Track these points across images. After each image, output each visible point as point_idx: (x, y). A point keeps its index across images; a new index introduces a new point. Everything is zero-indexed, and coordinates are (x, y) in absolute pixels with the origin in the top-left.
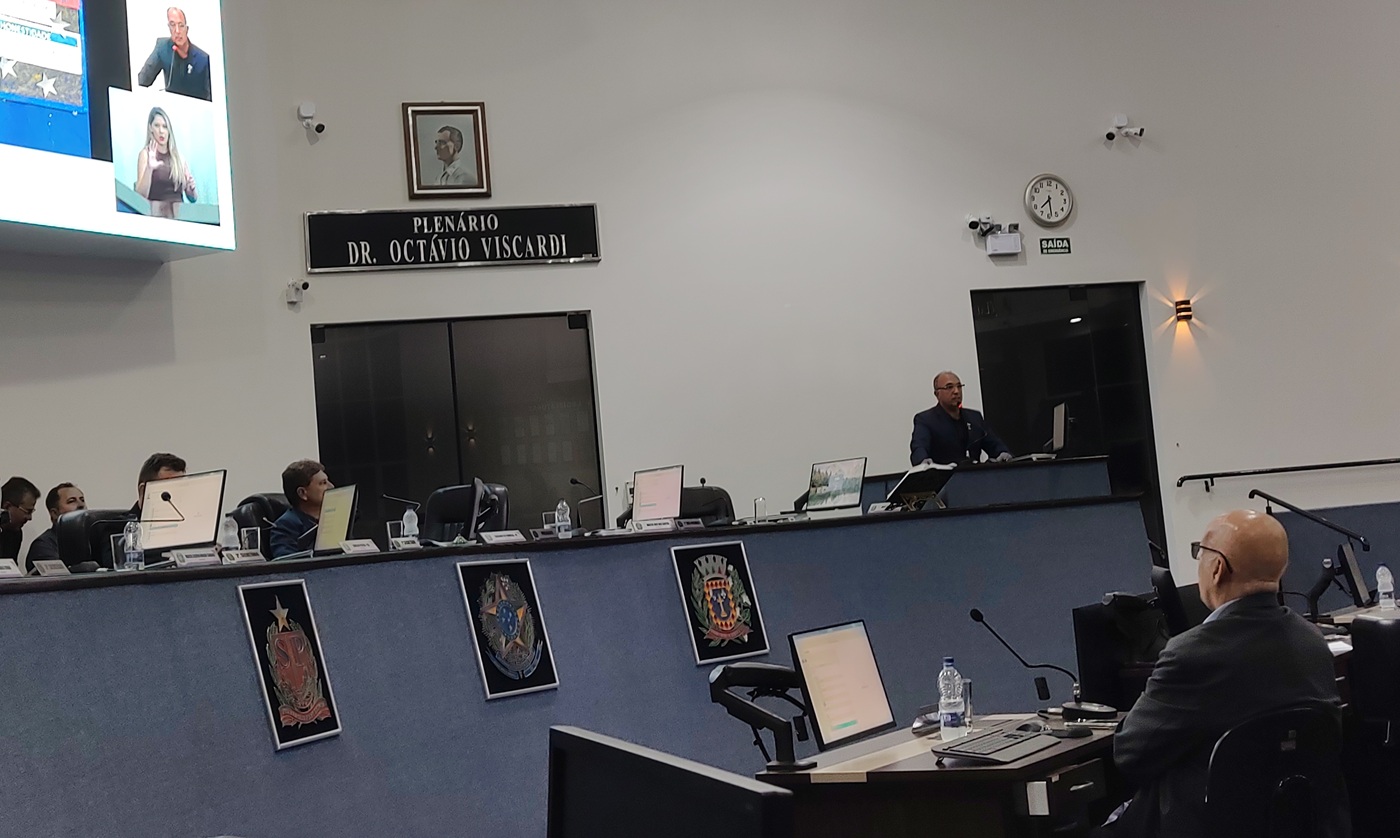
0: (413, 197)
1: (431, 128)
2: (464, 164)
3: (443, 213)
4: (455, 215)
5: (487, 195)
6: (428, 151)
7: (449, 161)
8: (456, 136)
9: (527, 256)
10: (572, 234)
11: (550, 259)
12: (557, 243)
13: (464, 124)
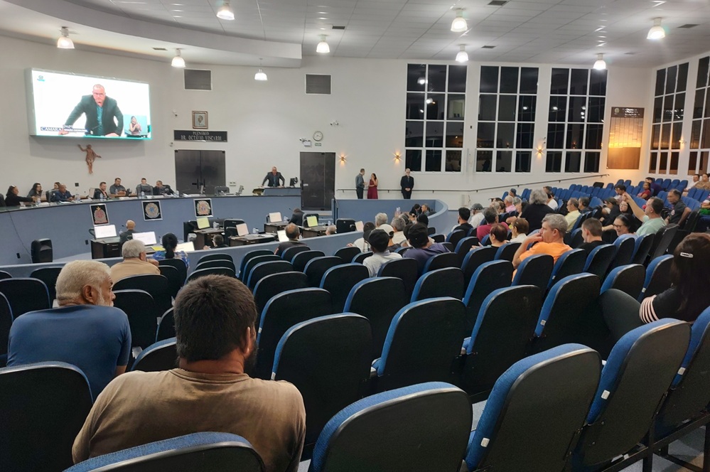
1: (197, 116)
2: (203, 123)
4: (201, 132)
6: (196, 120)
7: (200, 122)
8: (202, 117)
9: (214, 140)
10: (222, 136)
11: (218, 141)
12: (220, 138)
13: (203, 115)
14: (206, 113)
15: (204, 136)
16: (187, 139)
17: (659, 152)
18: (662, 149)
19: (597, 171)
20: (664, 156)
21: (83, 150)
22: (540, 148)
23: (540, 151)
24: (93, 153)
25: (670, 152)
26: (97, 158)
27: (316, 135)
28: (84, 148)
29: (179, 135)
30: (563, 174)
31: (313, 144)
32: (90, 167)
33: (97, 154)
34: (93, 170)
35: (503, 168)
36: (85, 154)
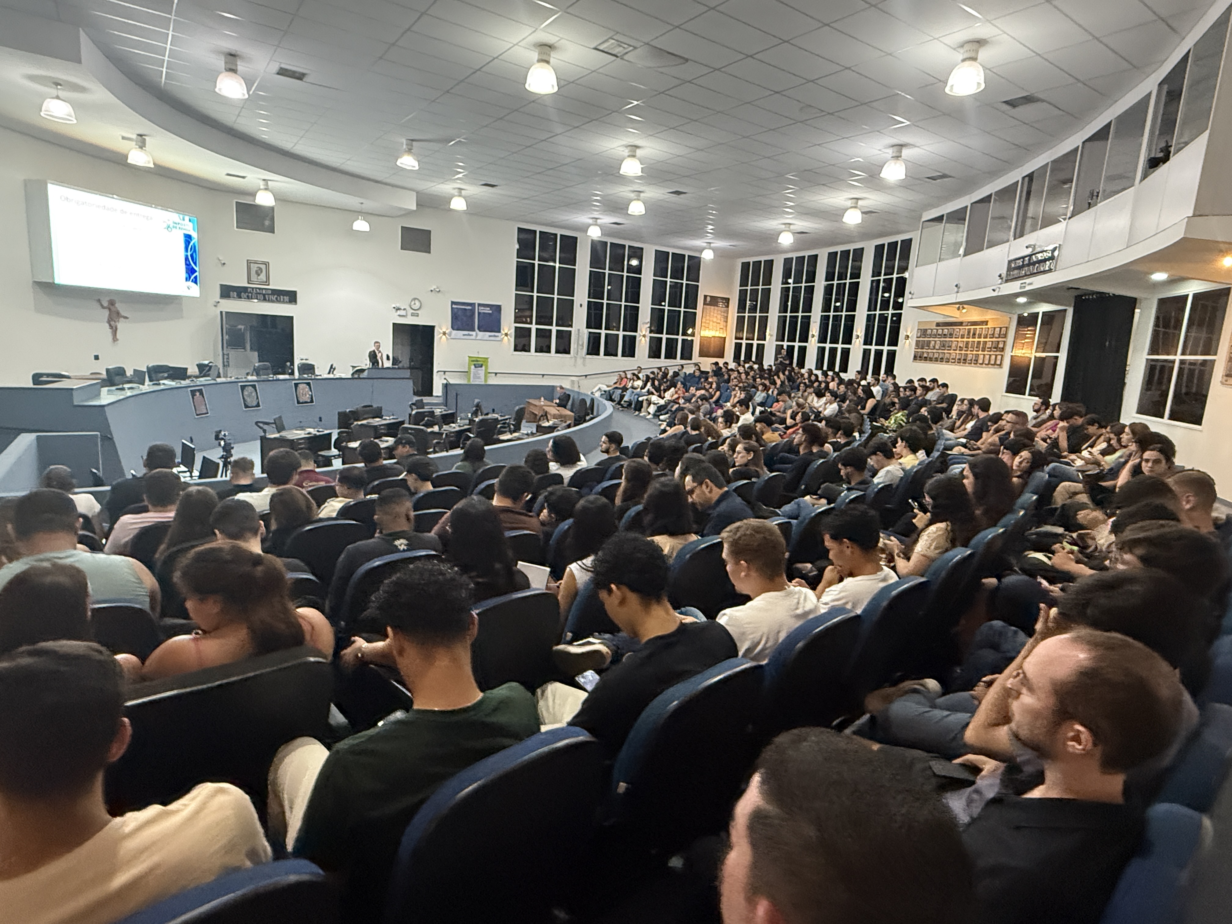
0: (249, 283)
1: (254, 267)
2: (263, 277)
3: (256, 288)
4: (260, 289)
5: (268, 285)
6: (253, 273)
7: (259, 275)
8: (261, 269)
9: (278, 301)
10: (291, 297)
11: (284, 302)
12: (287, 298)
13: (263, 267)
14: (267, 264)
15: (264, 295)
16: (240, 297)
17: (744, 342)
18: (747, 339)
19: (691, 359)
20: (749, 347)
21: (103, 307)
22: (644, 333)
23: (644, 336)
24: (118, 313)
25: (755, 342)
26: (122, 319)
27: (413, 303)
28: (106, 304)
29: (227, 292)
30: (662, 362)
31: (409, 314)
32: (114, 331)
33: (123, 313)
34: (118, 336)
35: (610, 352)
36: (106, 313)
